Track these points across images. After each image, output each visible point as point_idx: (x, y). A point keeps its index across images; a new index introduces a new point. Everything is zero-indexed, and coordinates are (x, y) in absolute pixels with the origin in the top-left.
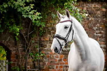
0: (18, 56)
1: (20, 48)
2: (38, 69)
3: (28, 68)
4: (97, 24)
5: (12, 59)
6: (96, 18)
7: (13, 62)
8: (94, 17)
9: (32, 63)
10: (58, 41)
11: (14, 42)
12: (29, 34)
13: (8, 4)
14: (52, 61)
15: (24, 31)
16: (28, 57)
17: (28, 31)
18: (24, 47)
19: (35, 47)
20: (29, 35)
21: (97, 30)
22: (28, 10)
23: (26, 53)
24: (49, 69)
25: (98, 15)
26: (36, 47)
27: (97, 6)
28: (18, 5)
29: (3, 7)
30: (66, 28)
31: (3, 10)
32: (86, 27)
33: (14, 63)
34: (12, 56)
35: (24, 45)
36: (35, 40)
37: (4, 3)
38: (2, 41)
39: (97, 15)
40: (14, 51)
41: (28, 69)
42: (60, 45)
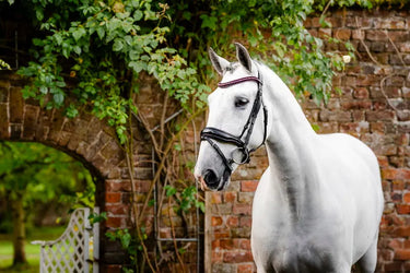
0: (129, 196)
1: (136, 169)
2: (194, 239)
3: (163, 235)
4: (400, 87)
5: (108, 204)
6: (398, 67)
7: (114, 213)
8: (389, 61)
9: (175, 220)
10: (217, 150)
11: (115, 147)
12: (163, 122)
13: (87, 25)
14: (245, 213)
15: (149, 112)
16: (163, 197)
17: (161, 113)
18: (149, 165)
19: (184, 166)
20: (166, 125)
21: (400, 106)
22: (149, 45)
23: (154, 186)
24: (235, 240)
25: (403, 57)
26: (188, 165)
27: (400, 25)
28: (118, 29)
29: (71, 37)
30: (240, 103)
31: (71, 48)
32: (361, 97)
33: (117, 216)
34: (110, 196)
35: (150, 158)
36: (186, 142)
37: (74, 24)
38: (77, 146)
39: (400, 55)
40: (115, 178)
41: (162, 237)
42: (224, 161)
